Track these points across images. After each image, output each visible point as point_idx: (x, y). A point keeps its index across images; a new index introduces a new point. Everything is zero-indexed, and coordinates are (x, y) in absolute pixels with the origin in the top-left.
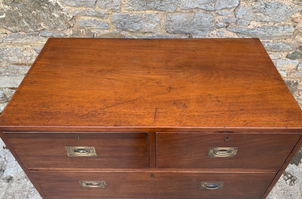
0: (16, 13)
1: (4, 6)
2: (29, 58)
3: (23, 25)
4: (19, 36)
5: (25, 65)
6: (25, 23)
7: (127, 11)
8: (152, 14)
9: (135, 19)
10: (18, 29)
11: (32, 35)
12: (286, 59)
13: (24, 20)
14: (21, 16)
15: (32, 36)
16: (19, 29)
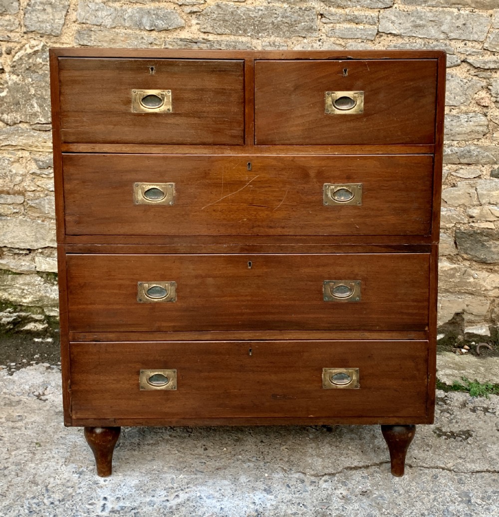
0: (27, 88)
1: (11, 76)
2: (18, 179)
3: (31, 109)
4: (18, 130)
5: (8, 193)
6: (36, 105)
10: (19, 118)
11: (40, 130)
12: (491, 178)
13: (36, 101)
14: (33, 93)
15: (38, 132)
16: (21, 118)
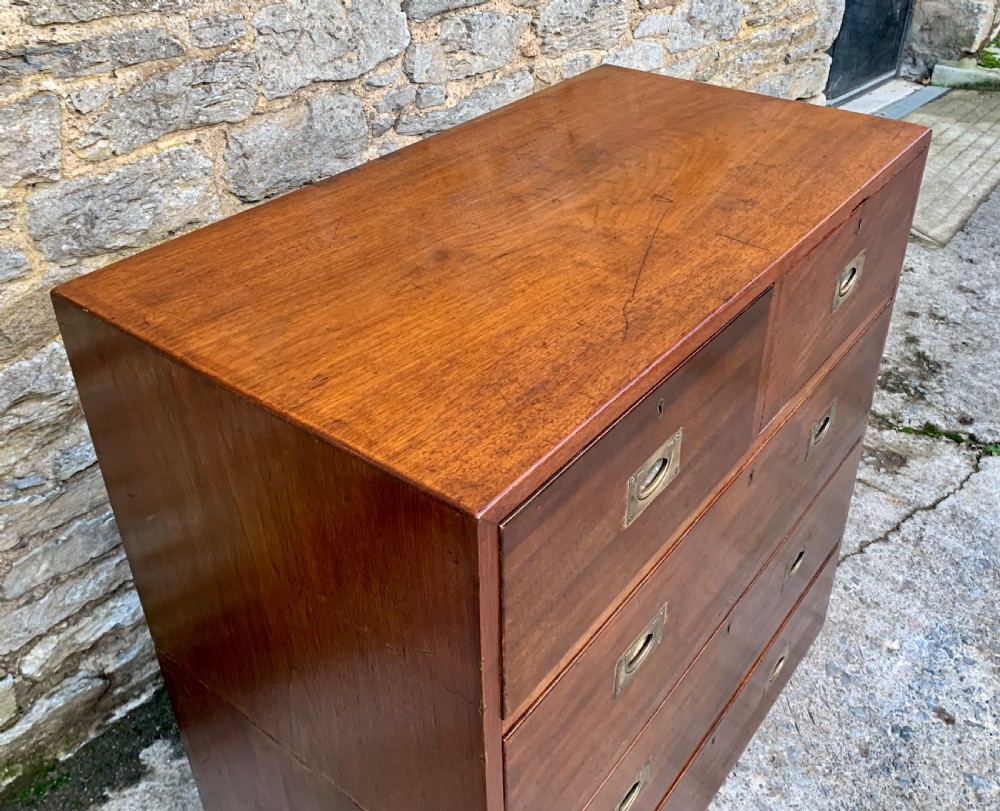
7: (90, 167)
8: (182, 147)
9: (127, 189)
